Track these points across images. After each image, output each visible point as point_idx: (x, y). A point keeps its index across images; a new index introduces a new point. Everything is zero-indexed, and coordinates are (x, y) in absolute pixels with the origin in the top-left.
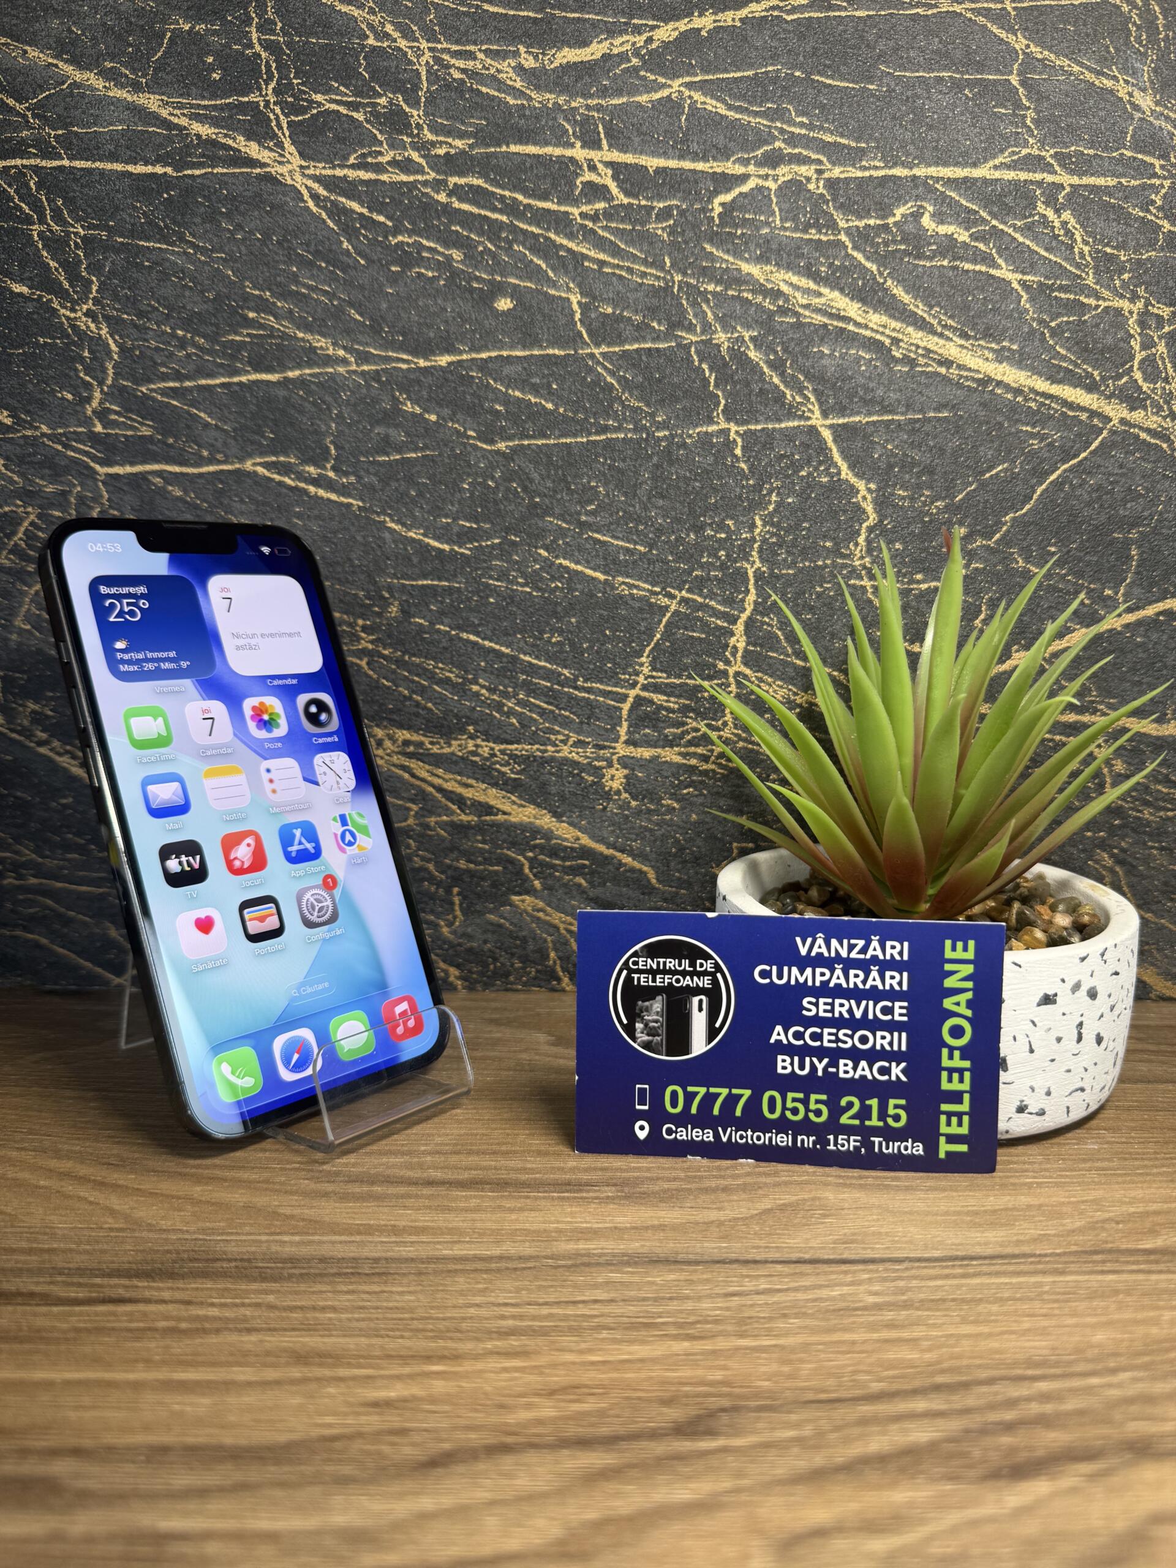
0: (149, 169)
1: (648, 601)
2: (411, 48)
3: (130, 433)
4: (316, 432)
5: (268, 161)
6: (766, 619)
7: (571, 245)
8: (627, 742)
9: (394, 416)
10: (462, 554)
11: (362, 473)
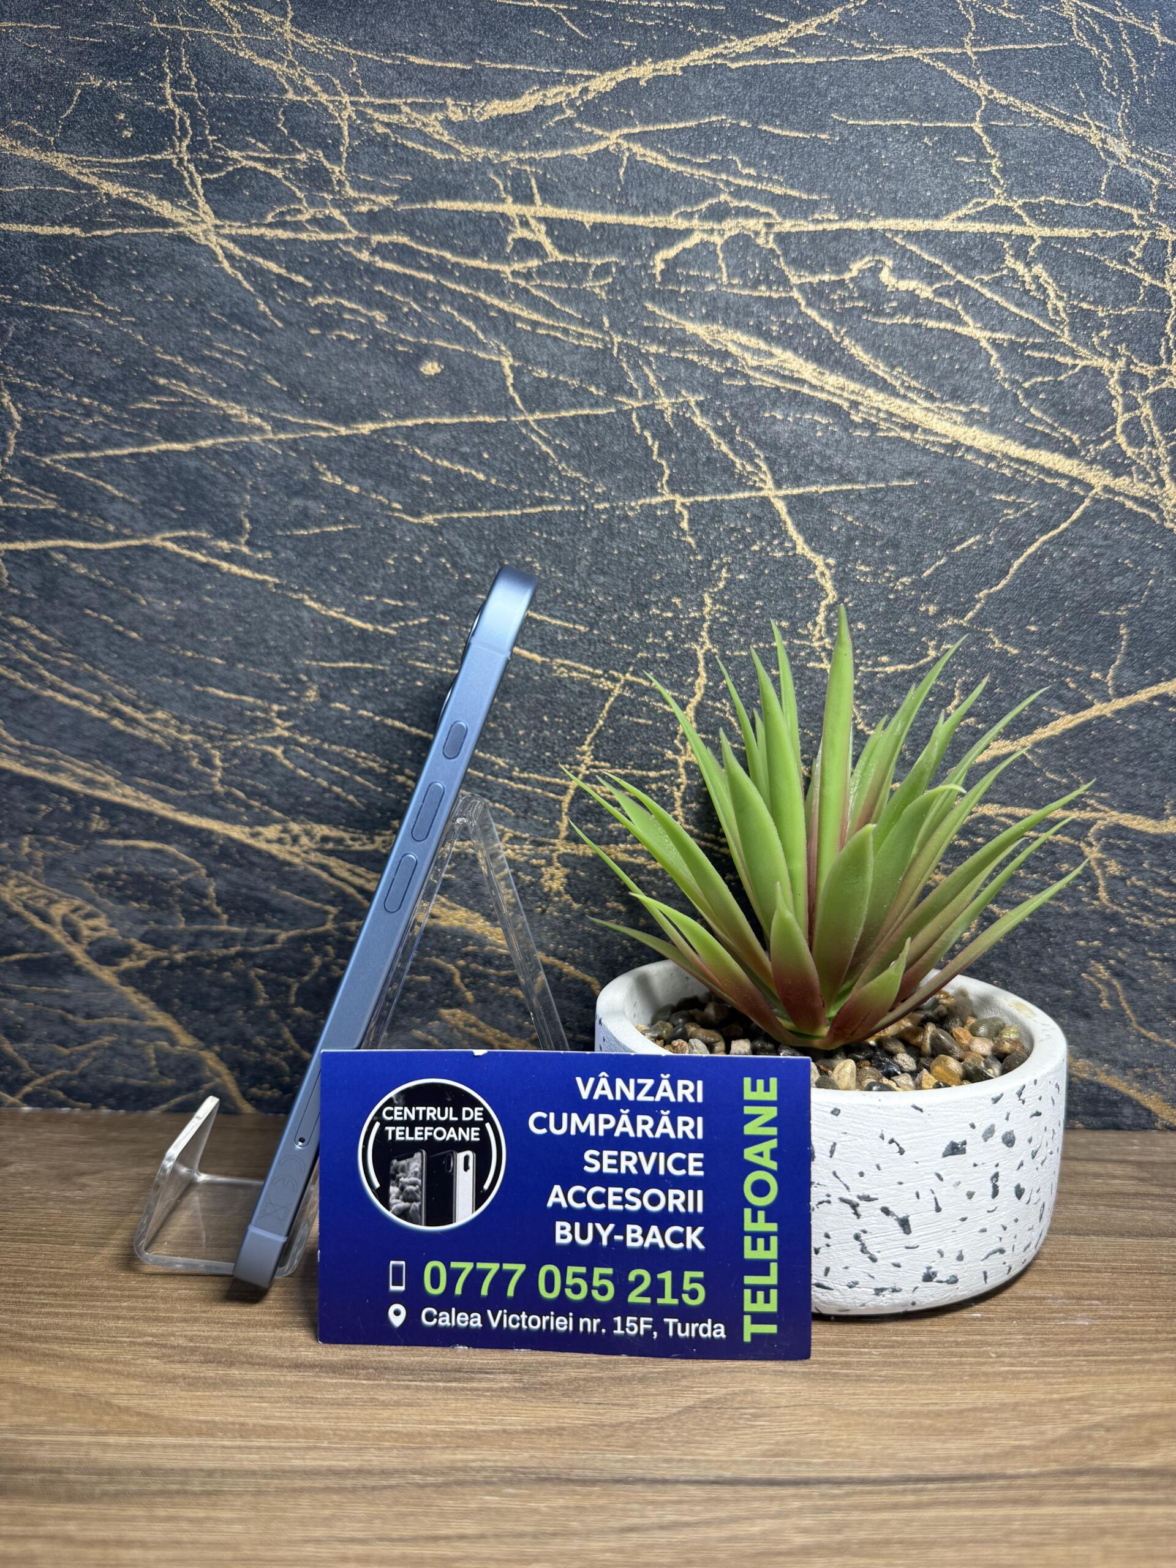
0: (57, 230)
1: (589, 684)
2: (332, 102)
3: (32, 507)
4: (228, 505)
5: (181, 220)
6: (719, 705)
7: (503, 305)
8: (568, 838)
9: (311, 489)
10: (386, 634)
11: (278, 548)
